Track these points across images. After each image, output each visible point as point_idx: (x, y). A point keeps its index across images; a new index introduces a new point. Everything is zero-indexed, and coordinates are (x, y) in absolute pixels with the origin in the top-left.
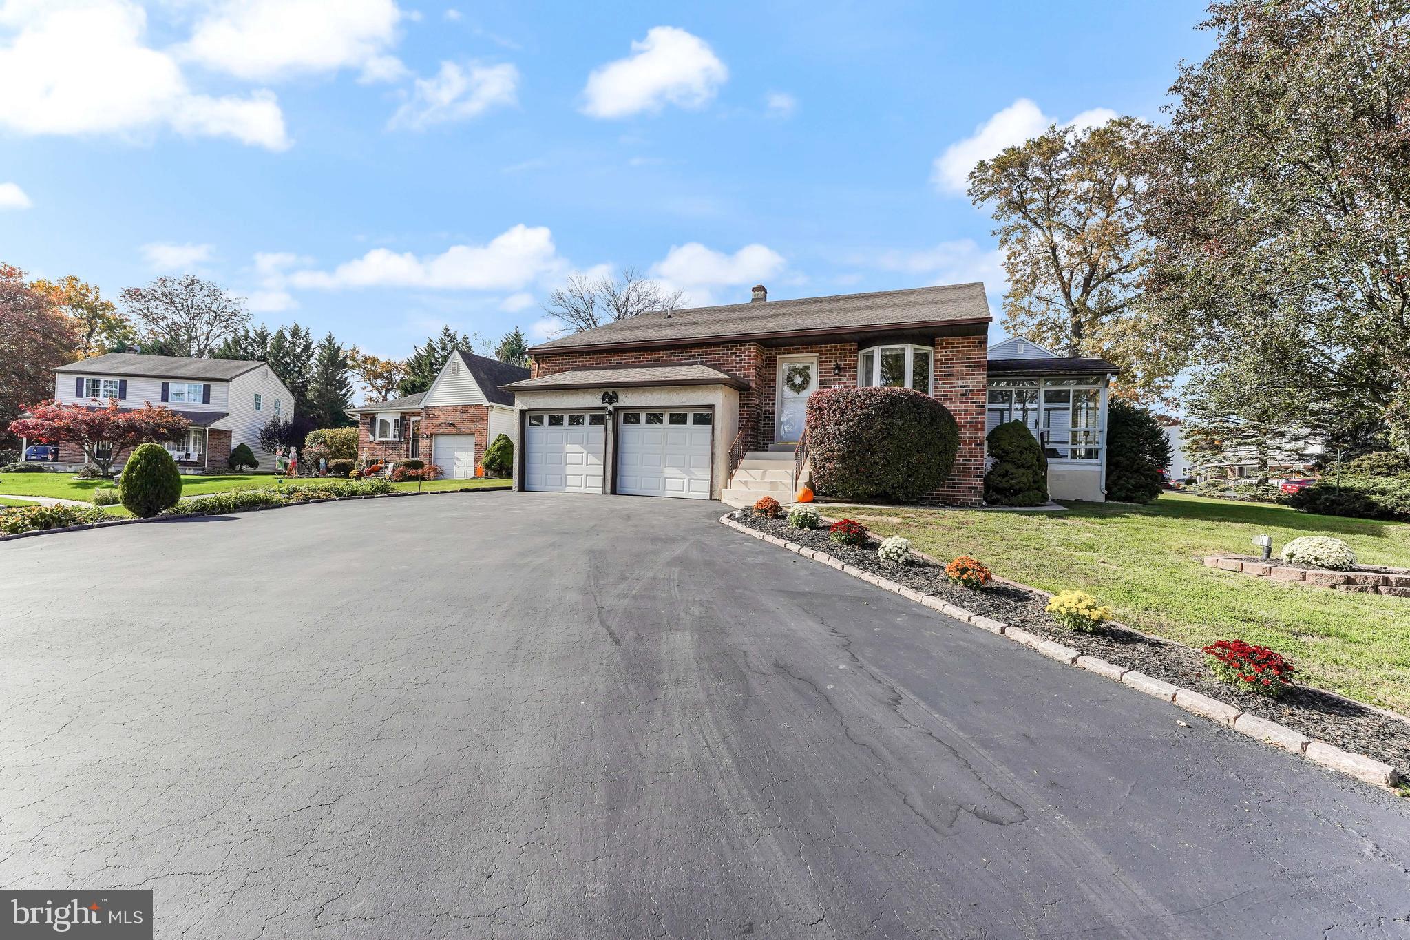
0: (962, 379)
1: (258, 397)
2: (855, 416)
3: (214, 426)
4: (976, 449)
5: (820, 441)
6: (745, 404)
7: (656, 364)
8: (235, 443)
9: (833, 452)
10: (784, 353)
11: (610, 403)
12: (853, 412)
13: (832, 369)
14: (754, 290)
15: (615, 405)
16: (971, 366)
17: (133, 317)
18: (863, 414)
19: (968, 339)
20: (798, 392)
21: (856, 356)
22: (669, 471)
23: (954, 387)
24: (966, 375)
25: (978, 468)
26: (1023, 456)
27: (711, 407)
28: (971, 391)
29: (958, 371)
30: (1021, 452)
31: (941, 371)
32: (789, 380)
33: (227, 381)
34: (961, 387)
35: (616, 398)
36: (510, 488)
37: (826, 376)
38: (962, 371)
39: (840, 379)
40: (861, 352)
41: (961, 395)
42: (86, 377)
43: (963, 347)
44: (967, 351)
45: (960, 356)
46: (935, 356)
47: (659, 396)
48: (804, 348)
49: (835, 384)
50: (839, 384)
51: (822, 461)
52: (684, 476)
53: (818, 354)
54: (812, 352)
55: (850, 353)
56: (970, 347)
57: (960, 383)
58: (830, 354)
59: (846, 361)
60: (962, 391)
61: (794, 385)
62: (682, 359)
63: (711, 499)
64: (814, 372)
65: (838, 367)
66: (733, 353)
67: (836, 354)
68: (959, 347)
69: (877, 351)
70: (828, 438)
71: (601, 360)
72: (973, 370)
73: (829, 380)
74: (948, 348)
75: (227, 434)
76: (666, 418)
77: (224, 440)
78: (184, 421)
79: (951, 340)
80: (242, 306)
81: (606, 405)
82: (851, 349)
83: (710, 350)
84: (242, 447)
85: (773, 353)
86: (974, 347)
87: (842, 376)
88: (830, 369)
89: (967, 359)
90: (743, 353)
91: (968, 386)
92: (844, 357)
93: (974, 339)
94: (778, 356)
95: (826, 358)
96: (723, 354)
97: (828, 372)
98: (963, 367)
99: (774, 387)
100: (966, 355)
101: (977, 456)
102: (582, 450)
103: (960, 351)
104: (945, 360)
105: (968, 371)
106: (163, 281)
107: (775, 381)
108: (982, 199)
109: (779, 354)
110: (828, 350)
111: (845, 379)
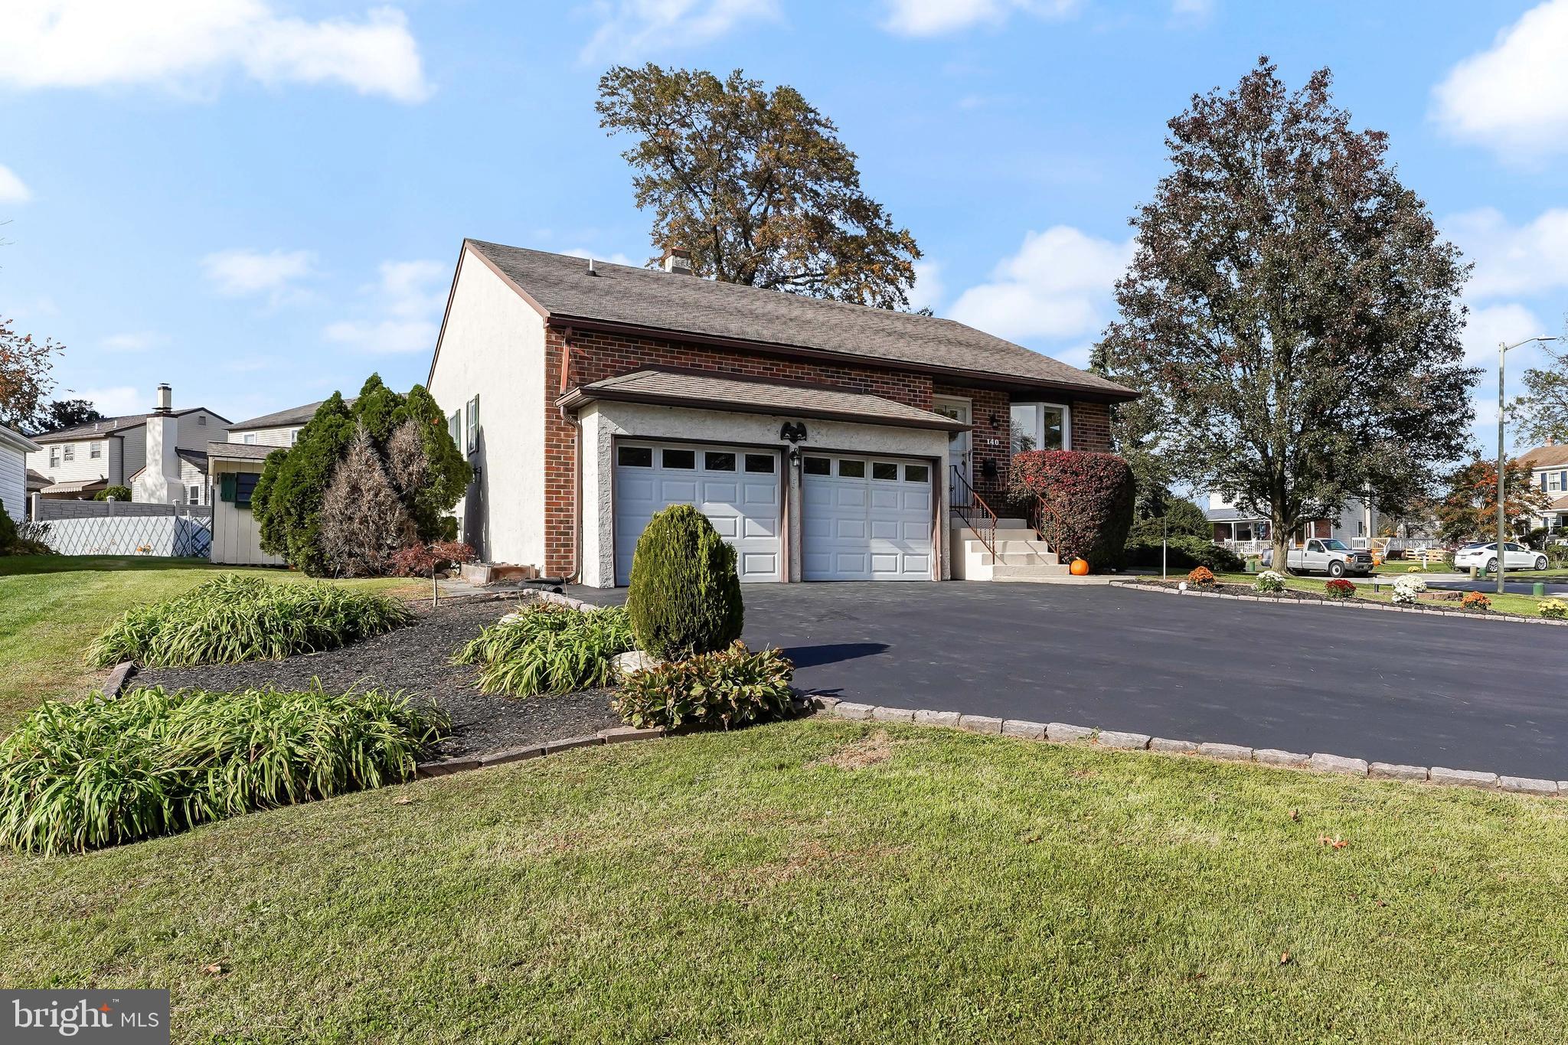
11: (794, 440)
13: (987, 419)
15: (801, 443)
19: (1096, 406)
21: (1008, 408)
22: (876, 545)
24: (1097, 442)
27: (935, 460)
29: (1090, 438)
35: (804, 434)
37: (981, 427)
38: (1093, 438)
39: (995, 434)
43: (1094, 414)
44: (1096, 418)
46: (1072, 419)
48: (958, 390)
49: (991, 438)
50: (994, 438)
52: (896, 550)
53: (970, 399)
54: (965, 396)
55: (1003, 403)
56: (1098, 414)
58: (984, 402)
59: (999, 412)
62: (838, 382)
63: (941, 579)
64: (966, 422)
65: (993, 421)
67: (989, 402)
68: (1090, 413)
72: (1101, 439)
73: (984, 432)
76: (869, 469)
81: (786, 442)
82: (1004, 400)
86: (1101, 415)
87: (997, 429)
88: (985, 419)
90: (917, 387)
92: (998, 407)
95: (980, 406)
97: (982, 423)
98: (1094, 434)
100: (1096, 422)
102: (735, 512)
103: (1091, 418)
104: (1082, 424)
105: (1098, 438)
111: (999, 434)
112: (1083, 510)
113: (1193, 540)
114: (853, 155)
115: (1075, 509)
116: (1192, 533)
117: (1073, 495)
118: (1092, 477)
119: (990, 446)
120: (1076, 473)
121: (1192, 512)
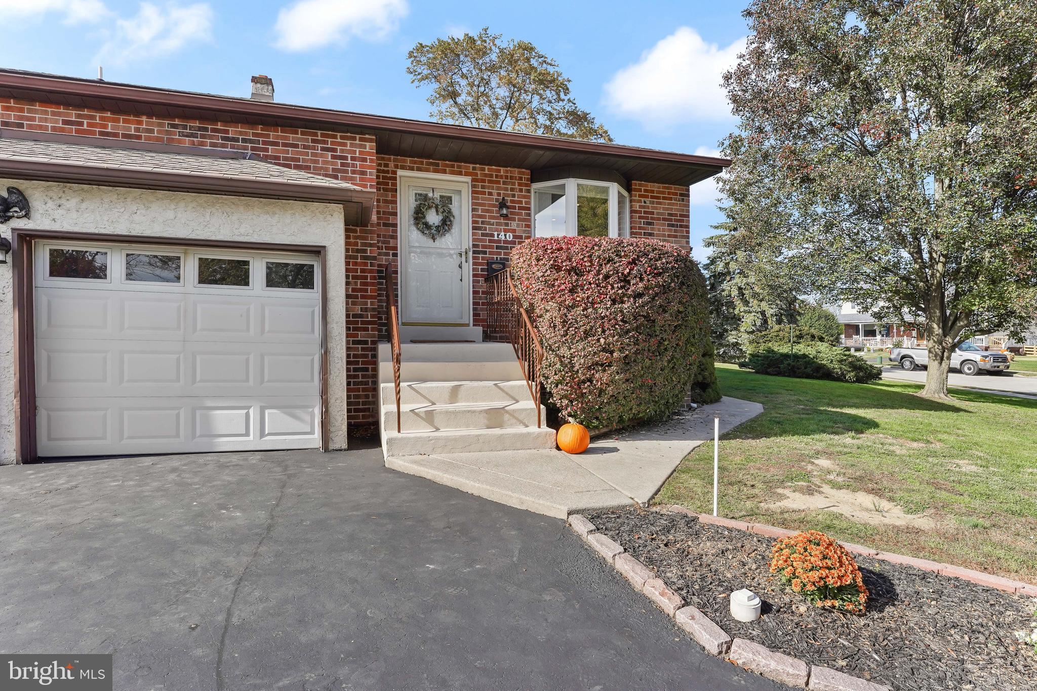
2: (646, 288)
5: (585, 332)
6: (358, 251)
7: (130, 143)
9: (612, 352)
10: (412, 169)
12: (641, 279)
13: (494, 206)
14: (254, 80)
15: (22, 223)
16: (673, 226)
18: (658, 285)
19: (668, 188)
20: (434, 240)
21: (529, 191)
24: (669, 236)
27: (318, 251)
29: (659, 230)
31: (640, 228)
32: (419, 216)
37: (484, 217)
38: (664, 230)
39: (507, 225)
40: (536, 186)
43: (664, 198)
44: (669, 204)
45: (660, 209)
46: (631, 207)
47: (170, 214)
48: (447, 166)
49: (499, 231)
50: (505, 231)
51: (589, 368)
53: (468, 179)
54: (460, 173)
55: (520, 185)
56: (671, 199)
58: (490, 182)
59: (514, 196)
61: (427, 226)
62: (202, 144)
63: (326, 449)
64: (462, 209)
65: (502, 205)
66: (328, 150)
67: (498, 182)
68: (658, 198)
69: (572, 185)
70: (602, 325)
72: (675, 231)
73: (489, 223)
74: (647, 197)
76: (190, 269)
79: (650, 186)
82: (521, 179)
85: (392, 164)
86: (675, 200)
87: (509, 219)
88: (490, 205)
90: (350, 152)
92: (512, 190)
93: (675, 189)
94: (400, 172)
95: (483, 187)
96: (305, 147)
97: (488, 211)
98: (664, 225)
99: (395, 225)
100: (667, 209)
103: (660, 203)
104: (645, 212)
105: (670, 230)
107: (395, 214)
108: (420, 81)
109: (403, 168)
110: (486, 175)
111: (514, 225)
112: (587, 334)
113: (823, 347)
114: (569, 81)
115: (572, 331)
116: (821, 339)
117: (569, 308)
118: (607, 277)
119: (499, 241)
120: (577, 271)
121: (826, 317)
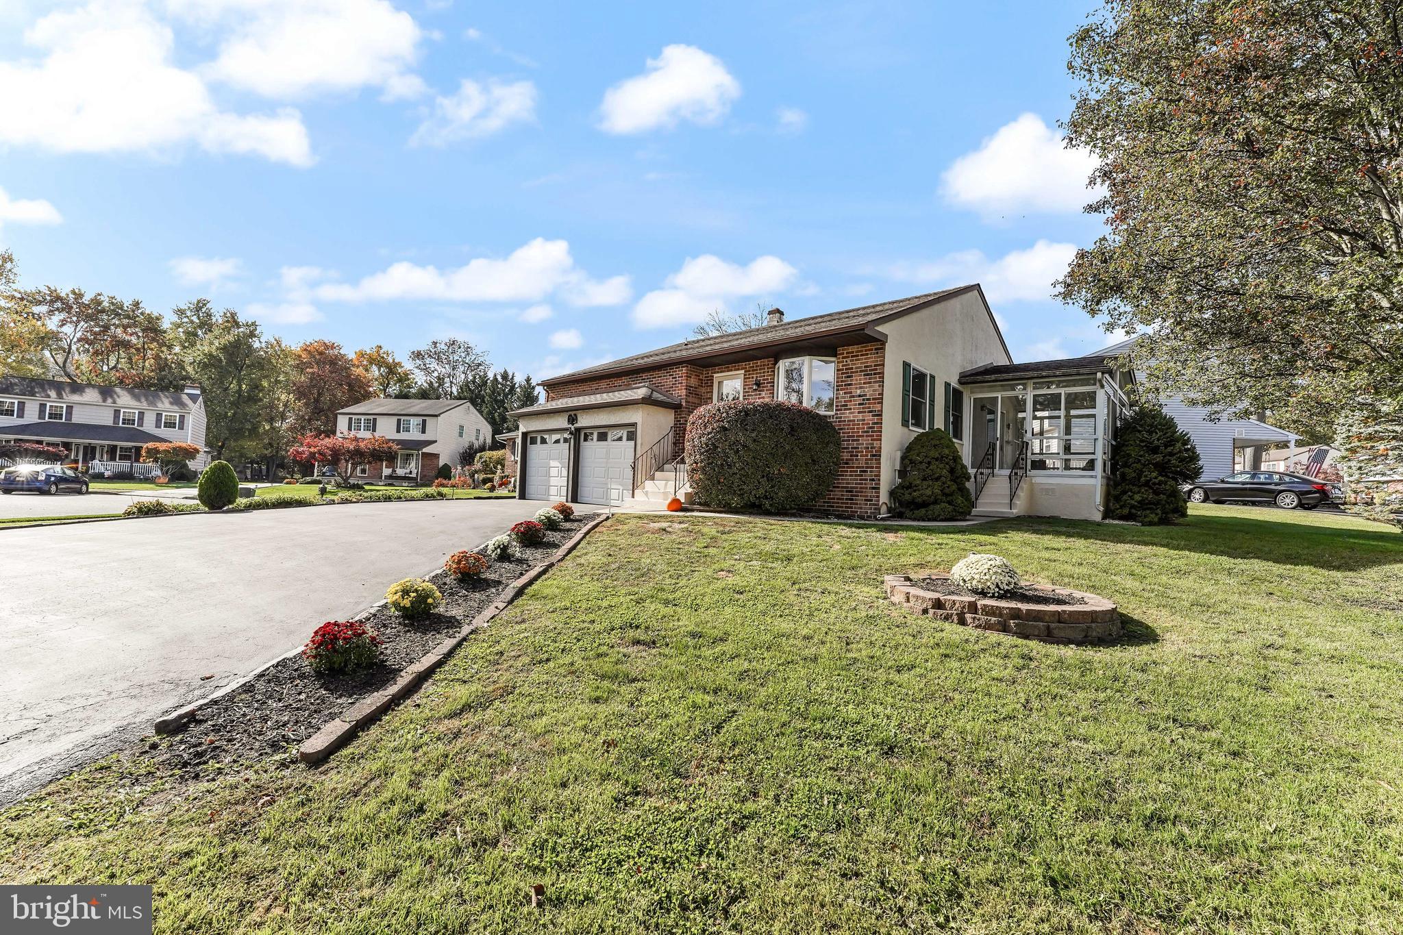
0: (861, 388)
1: (462, 427)
3: (425, 450)
4: (871, 460)
8: (441, 464)
10: (718, 372)
11: (572, 424)
13: (753, 384)
15: (576, 425)
16: (868, 375)
17: (416, 371)
19: (866, 347)
21: (773, 371)
23: (853, 397)
24: (864, 383)
25: (873, 480)
26: (931, 467)
27: (634, 425)
28: (868, 399)
29: (857, 380)
30: (929, 463)
31: (841, 382)
33: (436, 416)
34: (860, 396)
35: (577, 419)
36: (514, 497)
37: (749, 392)
38: (860, 380)
39: (759, 394)
40: (776, 367)
41: (860, 404)
42: (354, 417)
43: (862, 355)
44: (865, 359)
45: (858, 364)
46: (836, 366)
47: (602, 417)
48: (738, 365)
54: (738, 370)
55: (768, 368)
56: (868, 354)
57: (858, 392)
58: (753, 370)
59: (764, 376)
60: (859, 400)
62: (635, 383)
64: (741, 389)
65: (758, 384)
66: (671, 375)
67: (757, 369)
68: (858, 356)
69: (782, 366)
71: (585, 387)
72: (870, 379)
73: (751, 396)
74: (848, 357)
75: (436, 456)
76: (610, 436)
77: (435, 461)
78: (395, 447)
79: (851, 349)
80: (485, 358)
81: (570, 426)
82: (769, 365)
83: (655, 374)
84: (446, 465)
85: (712, 372)
86: (871, 354)
87: (760, 392)
89: (866, 367)
91: (865, 395)
92: (764, 372)
93: (871, 346)
94: (715, 375)
95: (749, 375)
96: (664, 376)
98: (861, 375)
100: (864, 363)
101: (872, 467)
103: (859, 360)
104: (845, 369)
105: (866, 379)
106: (435, 343)
107: (711, 398)
109: (715, 373)
110: (754, 366)
